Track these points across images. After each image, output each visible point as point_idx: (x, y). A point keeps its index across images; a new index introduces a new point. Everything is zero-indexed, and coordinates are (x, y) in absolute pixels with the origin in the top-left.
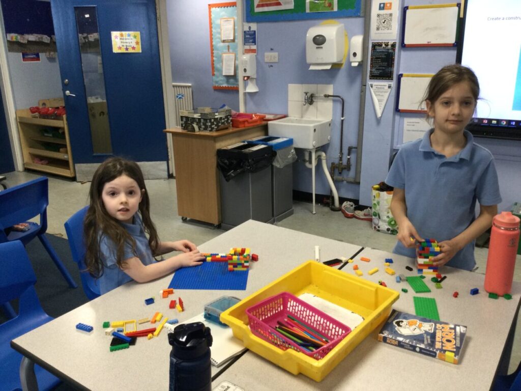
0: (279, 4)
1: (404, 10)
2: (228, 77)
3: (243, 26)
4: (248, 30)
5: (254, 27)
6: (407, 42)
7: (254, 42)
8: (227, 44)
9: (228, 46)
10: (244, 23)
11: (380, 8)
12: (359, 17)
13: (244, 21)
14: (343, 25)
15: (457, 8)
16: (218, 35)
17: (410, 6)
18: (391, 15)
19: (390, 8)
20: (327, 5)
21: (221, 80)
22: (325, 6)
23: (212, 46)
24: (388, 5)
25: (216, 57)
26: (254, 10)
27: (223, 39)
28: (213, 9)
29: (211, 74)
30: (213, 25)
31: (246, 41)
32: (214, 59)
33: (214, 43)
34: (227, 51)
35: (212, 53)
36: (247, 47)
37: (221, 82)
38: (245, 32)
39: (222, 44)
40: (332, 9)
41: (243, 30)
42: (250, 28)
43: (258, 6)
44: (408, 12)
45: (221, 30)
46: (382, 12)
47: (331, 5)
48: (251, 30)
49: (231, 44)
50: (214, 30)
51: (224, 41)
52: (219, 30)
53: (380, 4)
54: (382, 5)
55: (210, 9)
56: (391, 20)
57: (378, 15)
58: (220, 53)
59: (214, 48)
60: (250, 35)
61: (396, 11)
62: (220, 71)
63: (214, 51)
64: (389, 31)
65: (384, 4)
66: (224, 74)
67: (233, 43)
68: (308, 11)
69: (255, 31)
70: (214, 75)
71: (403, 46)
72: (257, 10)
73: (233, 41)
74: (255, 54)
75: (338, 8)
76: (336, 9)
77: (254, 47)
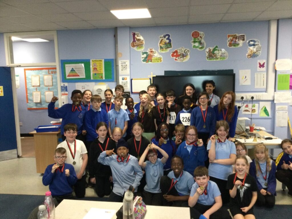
0: (78, 76)
1: (131, 80)
2: (37, 103)
3: (60, 84)
4: (63, 85)
5: (66, 84)
6: (133, 91)
7: (67, 90)
8: (36, 88)
9: (36, 89)
10: (61, 83)
11: (123, 79)
12: (114, 82)
13: (61, 82)
14: (107, 85)
15: (150, 80)
16: (30, 84)
17: (133, 79)
18: (127, 82)
19: (126, 79)
20: (100, 77)
21: (32, 105)
22: (99, 77)
23: (26, 89)
24: (125, 78)
25: (29, 94)
26: (66, 77)
27: (33, 85)
28: (27, 71)
29: (26, 102)
30: (27, 79)
31: (62, 90)
32: (28, 94)
33: (27, 87)
34: (35, 91)
35: (27, 92)
36: (63, 93)
37: (32, 106)
38: (62, 86)
39: (32, 88)
40: (103, 79)
41: (61, 85)
42: (64, 85)
43: (68, 76)
44: (133, 81)
45: (32, 81)
46: (123, 81)
47: (102, 77)
48: (65, 85)
49: (38, 88)
50: (27, 81)
51: (34, 86)
52: (31, 81)
53: (122, 78)
54: (123, 78)
55: (25, 71)
56: (127, 84)
57: (122, 82)
58: (32, 92)
59: (27, 89)
60: (64, 88)
61: (129, 81)
62: (32, 101)
63: (28, 91)
64: (127, 88)
65: (124, 78)
66: (34, 102)
67: (39, 87)
68: (92, 79)
69: (67, 86)
70: (28, 102)
71: (132, 93)
72: (67, 78)
73: (39, 86)
74: (68, 96)
75: (105, 78)
76: (104, 79)
77: (67, 93)
